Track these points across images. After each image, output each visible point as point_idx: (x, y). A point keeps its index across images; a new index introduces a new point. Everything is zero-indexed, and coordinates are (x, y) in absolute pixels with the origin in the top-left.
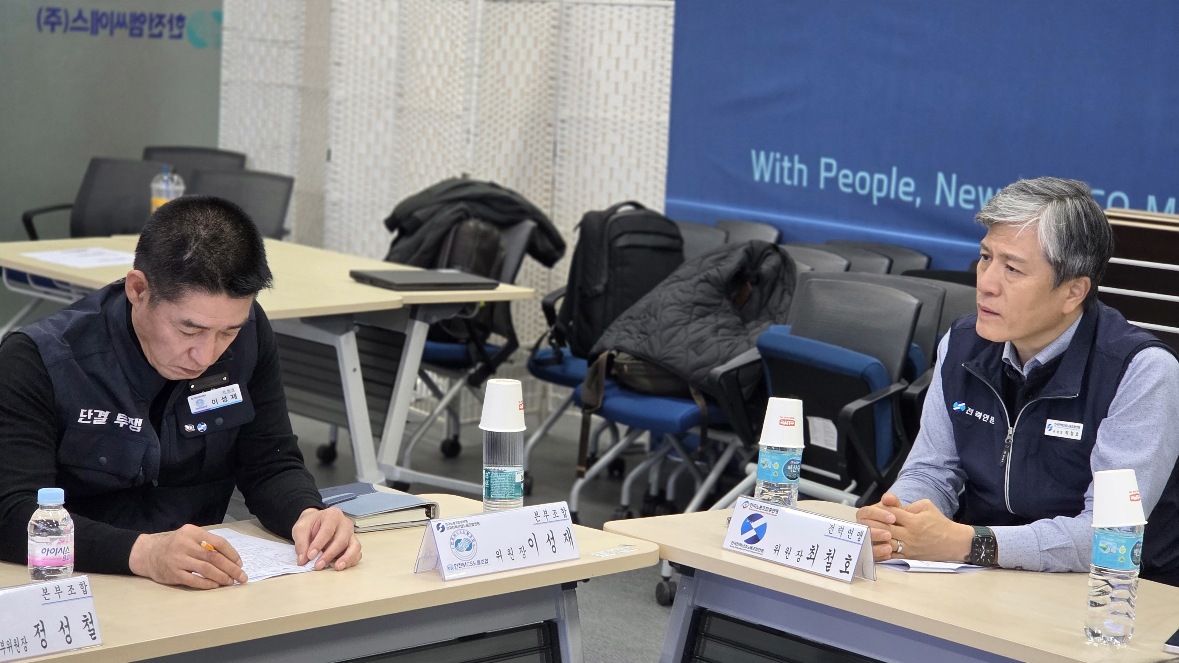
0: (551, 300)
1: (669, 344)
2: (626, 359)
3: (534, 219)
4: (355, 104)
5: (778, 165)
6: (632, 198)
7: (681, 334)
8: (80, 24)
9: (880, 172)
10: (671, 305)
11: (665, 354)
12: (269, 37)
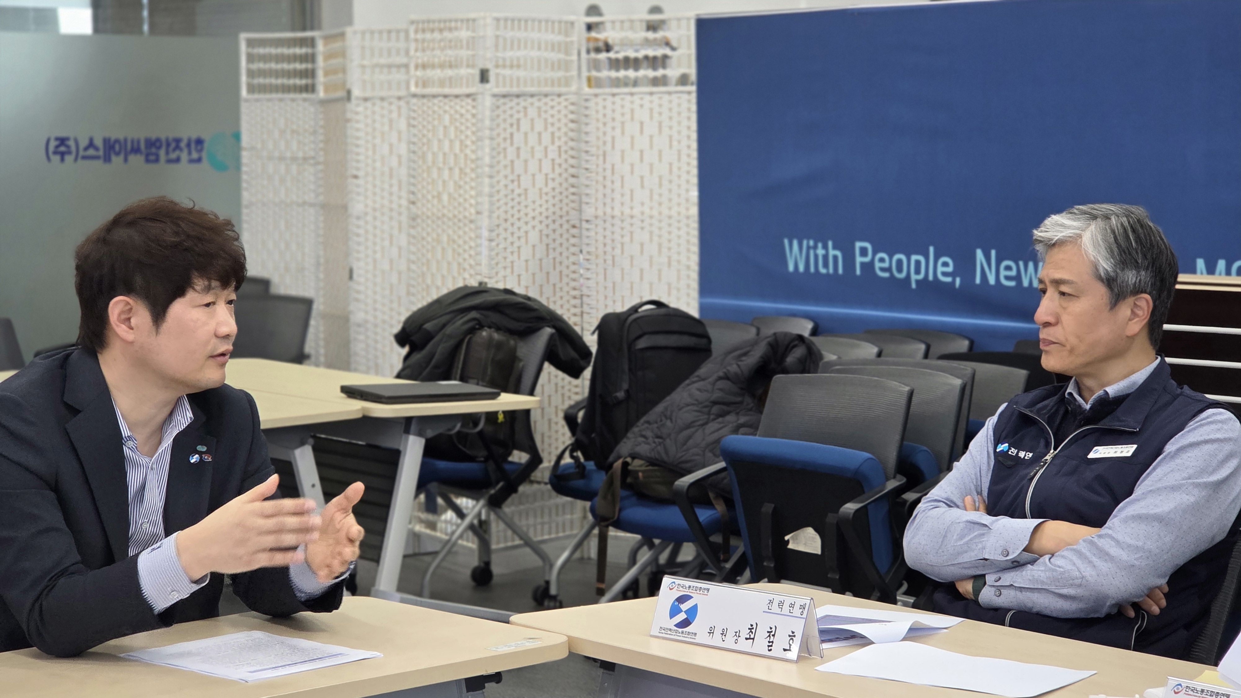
0: (573, 411)
1: (685, 447)
2: (641, 466)
3: (554, 327)
4: (375, 218)
5: (812, 253)
6: (655, 298)
7: (698, 436)
8: (91, 152)
9: (917, 253)
10: (688, 405)
11: (682, 457)
12: (288, 154)
